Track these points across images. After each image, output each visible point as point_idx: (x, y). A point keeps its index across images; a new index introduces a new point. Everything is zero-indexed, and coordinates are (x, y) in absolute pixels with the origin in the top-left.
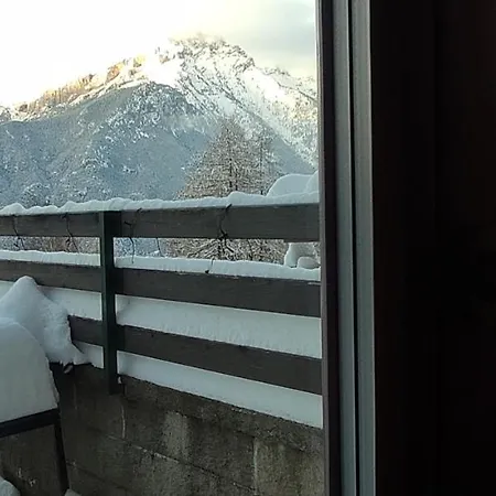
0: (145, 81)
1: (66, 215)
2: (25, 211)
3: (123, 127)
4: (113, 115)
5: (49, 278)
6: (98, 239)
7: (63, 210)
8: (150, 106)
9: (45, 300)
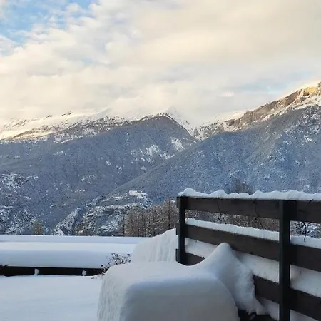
0: (312, 105)
1: (255, 201)
2: (226, 196)
3: (295, 135)
4: (289, 127)
5: (241, 246)
6: (278, 221)
7: (253, 196)
8: (314, 121)
9: (238, 262)
